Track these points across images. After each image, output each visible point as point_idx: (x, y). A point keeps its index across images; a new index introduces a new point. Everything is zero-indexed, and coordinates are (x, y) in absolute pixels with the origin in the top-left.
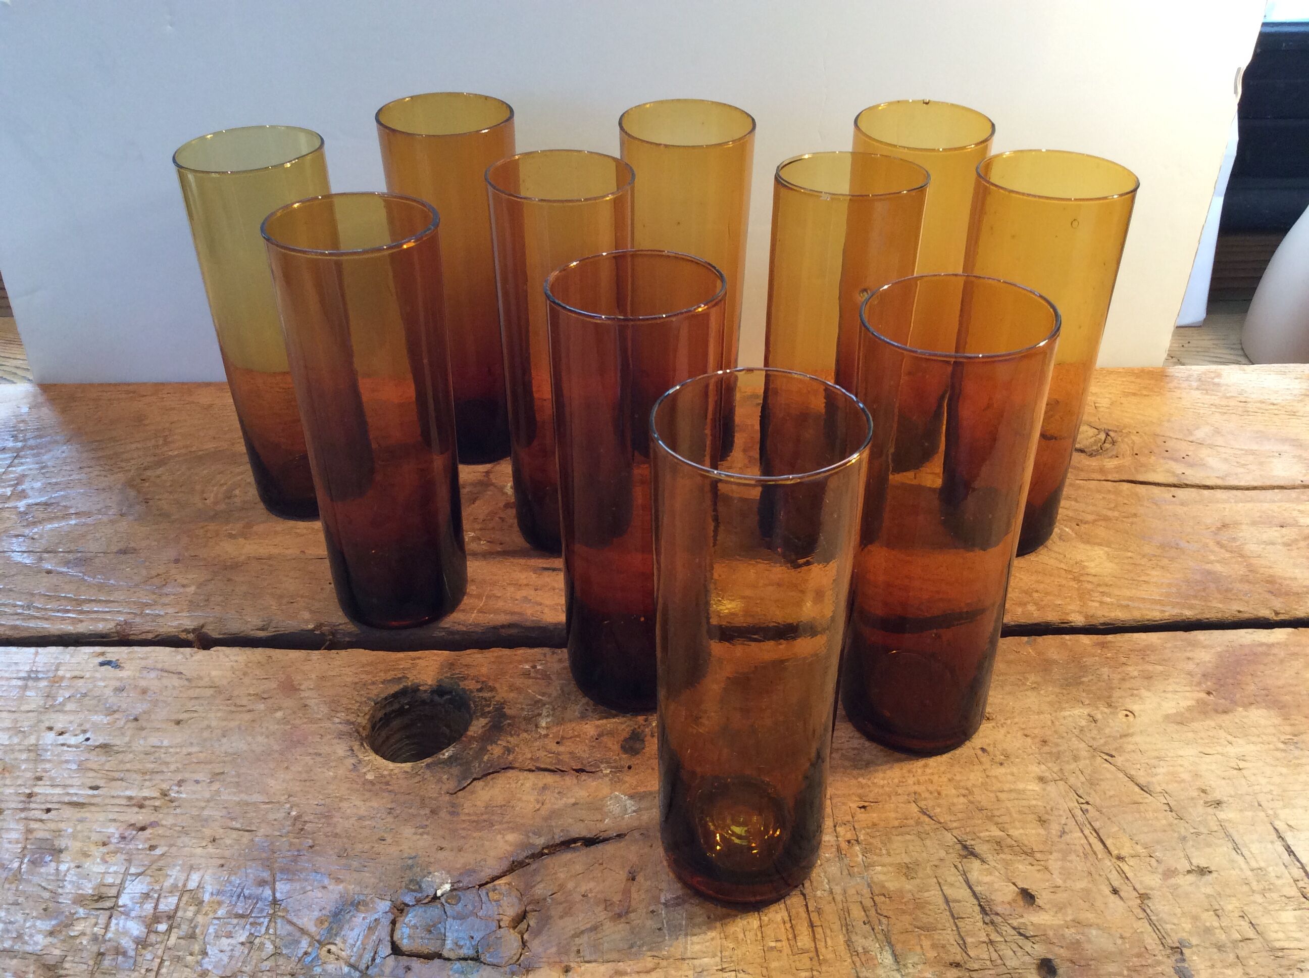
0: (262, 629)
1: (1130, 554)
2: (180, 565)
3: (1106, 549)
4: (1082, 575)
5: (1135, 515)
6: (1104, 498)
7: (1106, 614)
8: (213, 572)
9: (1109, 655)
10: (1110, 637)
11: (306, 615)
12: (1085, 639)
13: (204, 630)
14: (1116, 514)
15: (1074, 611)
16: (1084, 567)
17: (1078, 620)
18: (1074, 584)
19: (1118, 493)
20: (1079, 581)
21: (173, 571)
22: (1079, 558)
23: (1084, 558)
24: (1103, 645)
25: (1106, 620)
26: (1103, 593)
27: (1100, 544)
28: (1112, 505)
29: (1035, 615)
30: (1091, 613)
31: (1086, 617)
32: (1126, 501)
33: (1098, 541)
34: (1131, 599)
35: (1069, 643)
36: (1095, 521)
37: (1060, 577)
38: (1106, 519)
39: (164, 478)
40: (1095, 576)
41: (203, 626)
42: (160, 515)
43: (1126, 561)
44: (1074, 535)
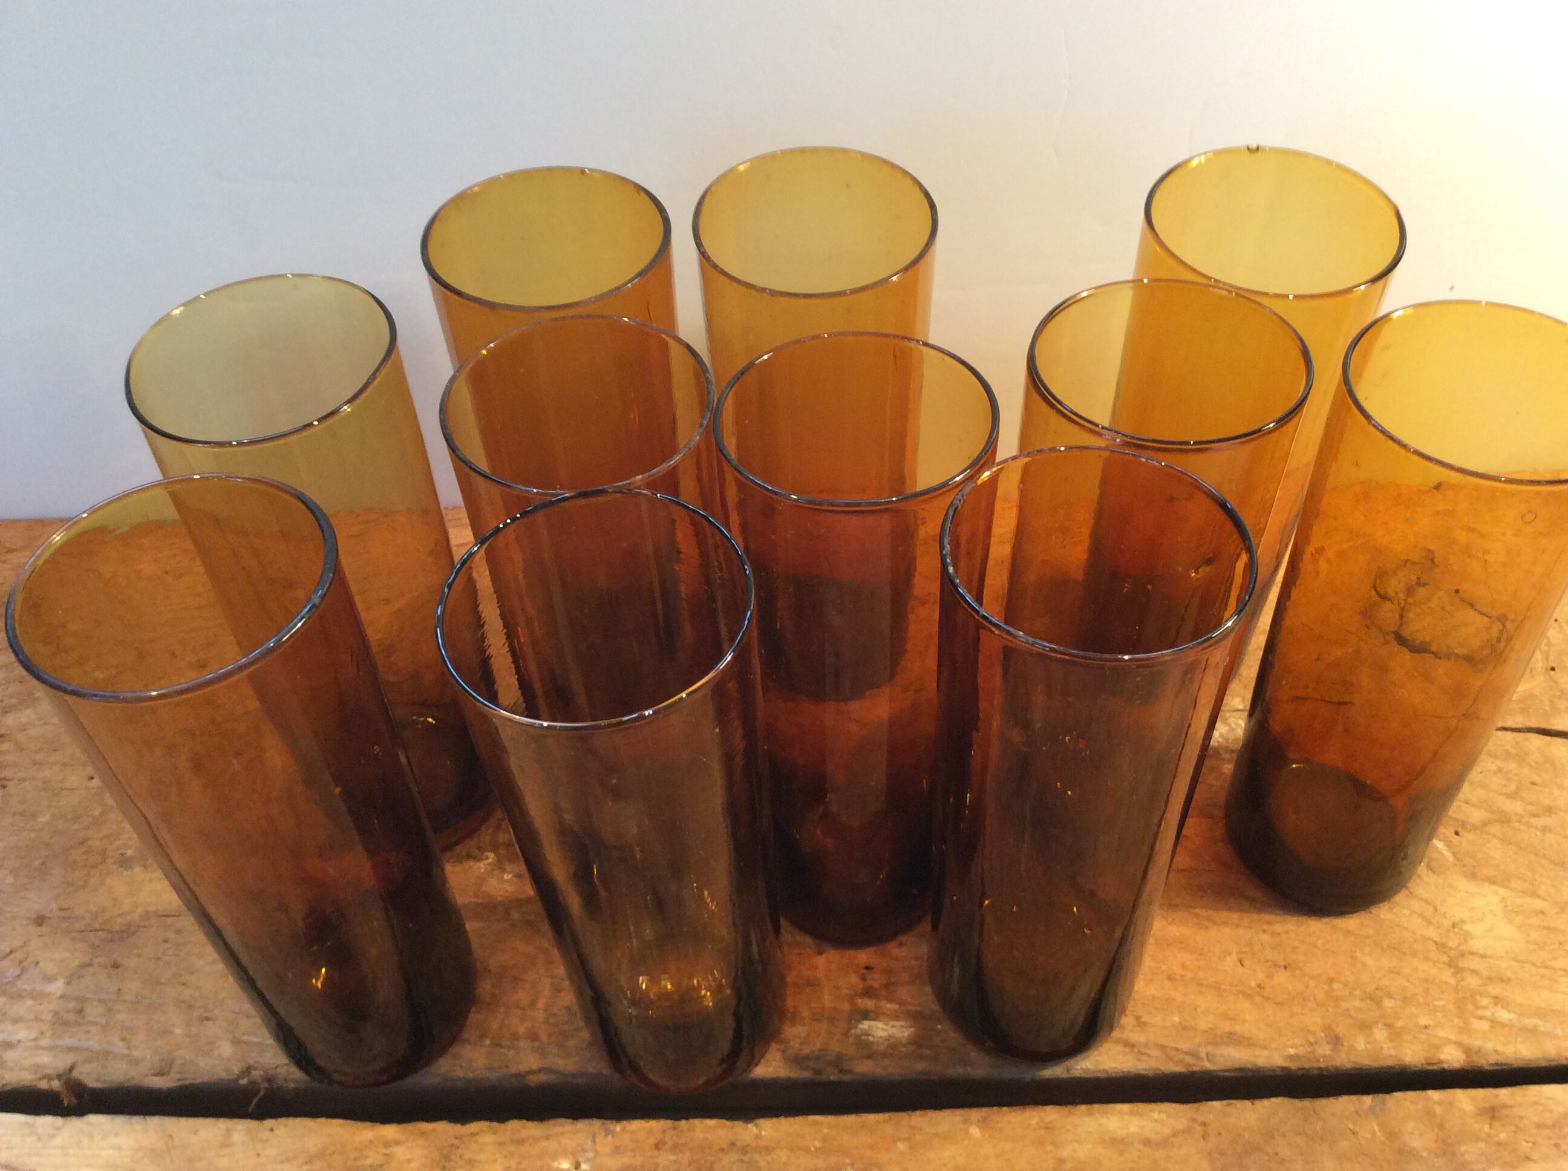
0: (161, 1074)
1: (1539, 904)
2: (45, 929)
3: (1502, 891)
4: (1462, 955)
5: (1550, 810)
6: (1500, 770)
7: (1500, 1048)
8: (95, 947)
9: (1502, 1136)
10: (1504, 1094)
11: (226, 1049)
12: (1465, 1099)
13: (76, 1074)
14: (1518, 807)
15: (1448, 1042)
16: (1467, 936)
17: (1452, 1058)
18: (1447, 975)
19: (1522, 758)
20: (1458, 970)
21: (35, 943)
22: (1459, 913)
23: (1466, 915)
24: (1492, 1113)
25: (1500, 1059)
26: (1497, 1000)
27: (1492, 881)
28: (1512, 787)
29: (1386, 1052)
30: (1476, 1043)
31: (1467, 1050)
32: (1535, 778)
33: (1491, 872)
34: (1541, 1013)
35: (1438, 1110)
36: (1485, 823)
37: (1427, 959)
38: (1504, 819)
39: (32, 732)
40: (1483, 956)
41: (72, 1069)
42: (21, 814)
43: (1533, 921)
44: (1451, 859)
